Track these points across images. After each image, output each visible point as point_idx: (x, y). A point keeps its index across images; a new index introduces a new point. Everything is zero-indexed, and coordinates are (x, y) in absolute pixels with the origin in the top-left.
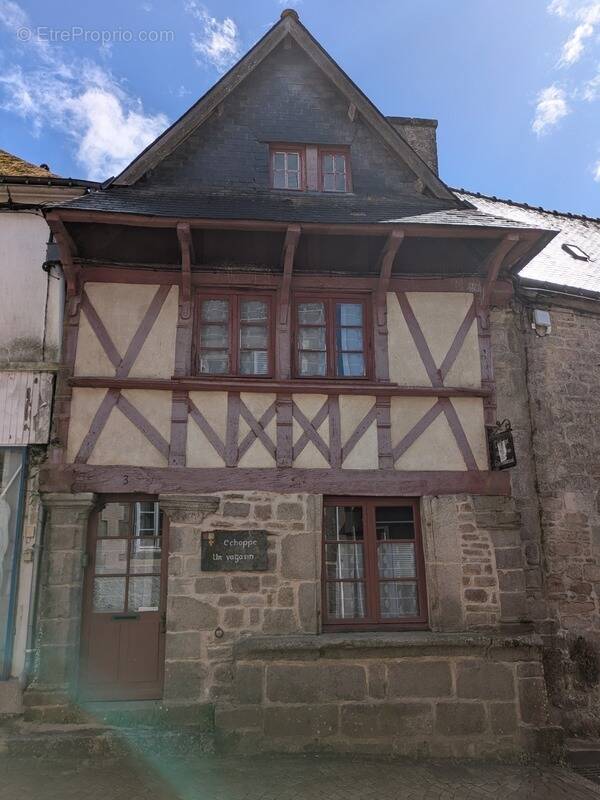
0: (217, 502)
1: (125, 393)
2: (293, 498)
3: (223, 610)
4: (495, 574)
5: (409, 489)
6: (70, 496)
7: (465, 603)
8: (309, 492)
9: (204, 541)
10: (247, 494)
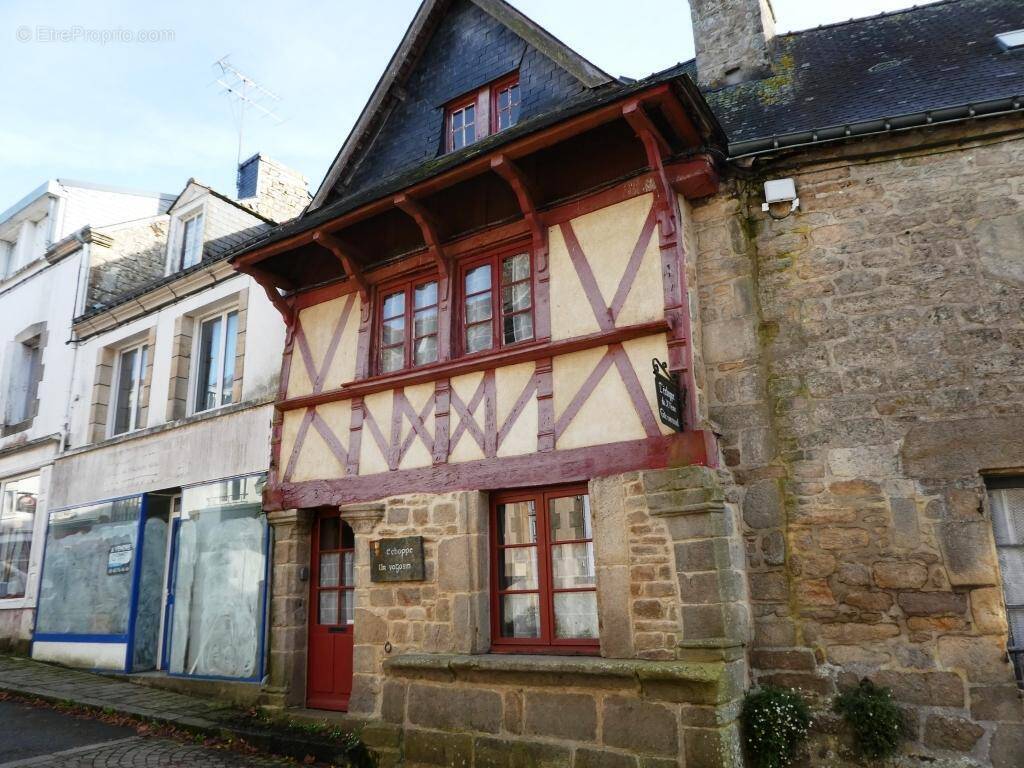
0: (382, 509)
1: (319, 409)
2: (447, 498)
3: (392, 623)
4: (674, 580)
5: (573, 473)
6: (283, 514)
7: (634, 620)
8: (464, 488)
9: (372, 549)
10: (407, 497)
